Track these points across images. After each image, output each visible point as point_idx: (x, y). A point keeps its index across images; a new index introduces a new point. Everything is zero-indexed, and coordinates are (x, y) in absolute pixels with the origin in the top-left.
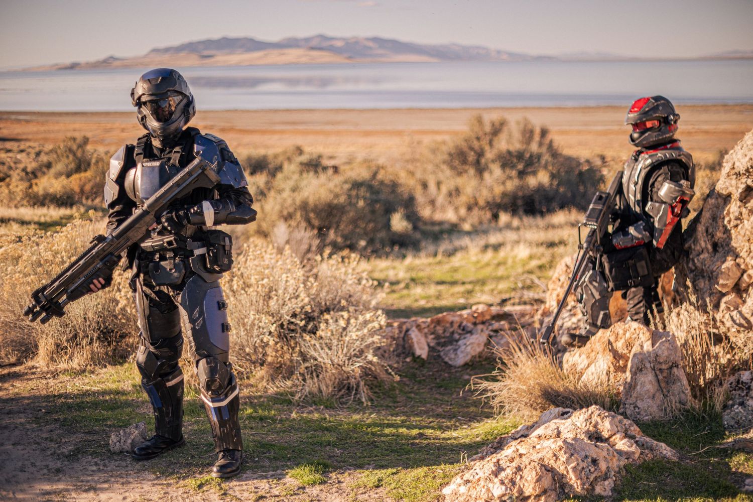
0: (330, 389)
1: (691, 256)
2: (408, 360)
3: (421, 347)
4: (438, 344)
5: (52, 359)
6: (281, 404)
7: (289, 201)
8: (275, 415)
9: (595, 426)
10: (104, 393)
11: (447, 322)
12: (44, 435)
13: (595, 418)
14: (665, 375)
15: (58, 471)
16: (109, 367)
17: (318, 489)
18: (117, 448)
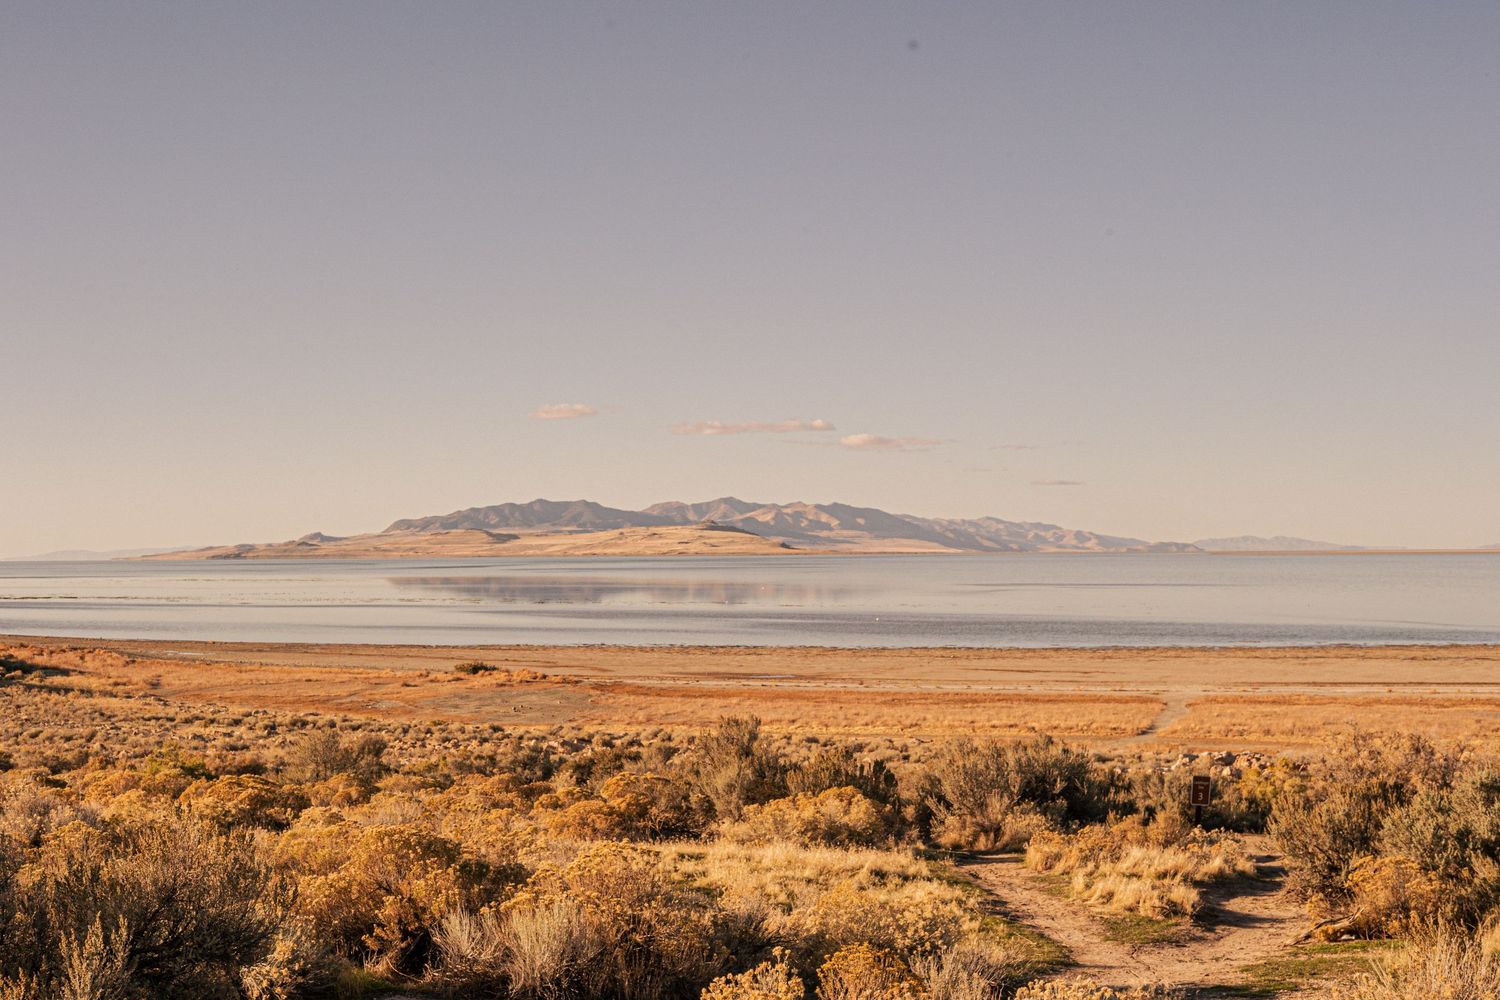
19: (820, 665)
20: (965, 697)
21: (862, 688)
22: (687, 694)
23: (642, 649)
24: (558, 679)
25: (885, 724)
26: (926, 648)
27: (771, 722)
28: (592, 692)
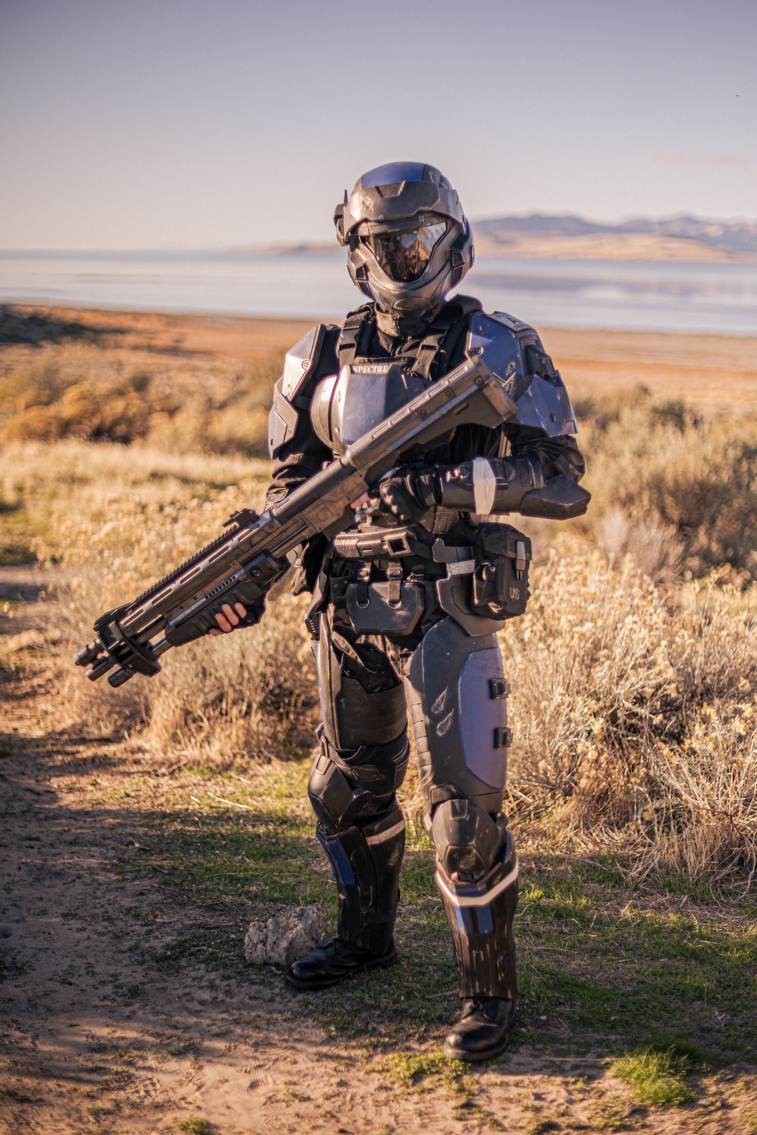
0: (704, 861)
5: (174, 738)
6: (600, 882)
7: (631, 473)
8: (587, 908)
10: (258, 818)
12: (127, 903)
15: (135, 993)
16: (276, 762)
17: (678, 1118)
18: (258, 954)
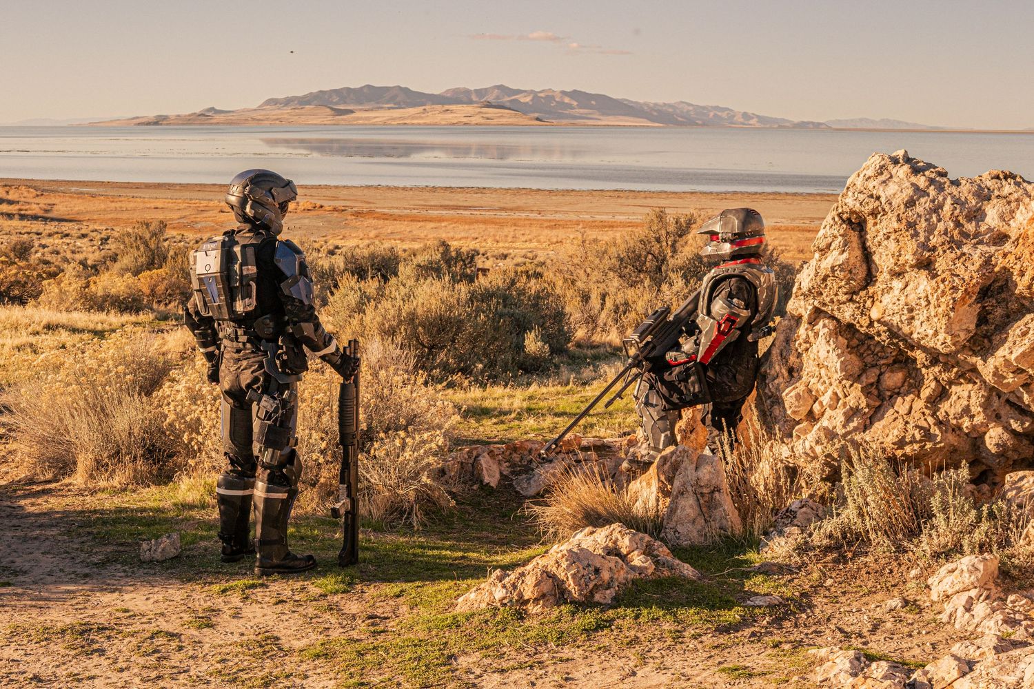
0: (381, 512)
1: (767, 381)
2: (475, 487)
3: (491, 474)
4: (512, 473)
5: (91, 476)
6: (327, 526)
8: (317, 535)
9: (615, 542)
10: (143, 510)
11: (526, 449)
12: (75, 546)
13: (616, 535)
14: (706, 499)
15: (86, 576)
16: (152, 486)
17: (340, 597)
18: (147, 556)
19: (520, 201)
20: (606, 224)
21: (539, 217)
22: (414, 219)
23: (404, 189)
24: (330, 208)
25: (539, 241)
26: (602, 190)
27: (460, 239)
28: (349, 217)
